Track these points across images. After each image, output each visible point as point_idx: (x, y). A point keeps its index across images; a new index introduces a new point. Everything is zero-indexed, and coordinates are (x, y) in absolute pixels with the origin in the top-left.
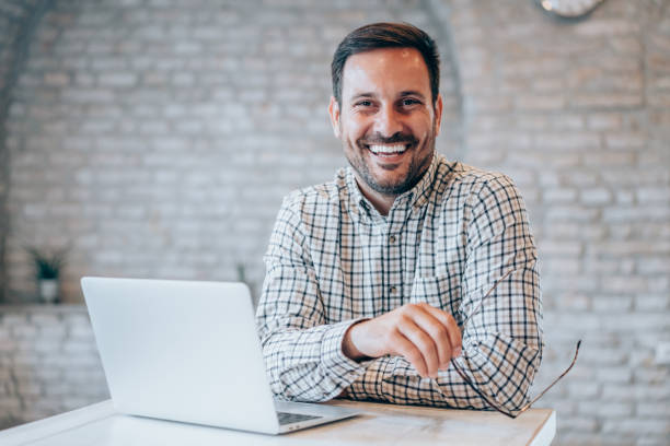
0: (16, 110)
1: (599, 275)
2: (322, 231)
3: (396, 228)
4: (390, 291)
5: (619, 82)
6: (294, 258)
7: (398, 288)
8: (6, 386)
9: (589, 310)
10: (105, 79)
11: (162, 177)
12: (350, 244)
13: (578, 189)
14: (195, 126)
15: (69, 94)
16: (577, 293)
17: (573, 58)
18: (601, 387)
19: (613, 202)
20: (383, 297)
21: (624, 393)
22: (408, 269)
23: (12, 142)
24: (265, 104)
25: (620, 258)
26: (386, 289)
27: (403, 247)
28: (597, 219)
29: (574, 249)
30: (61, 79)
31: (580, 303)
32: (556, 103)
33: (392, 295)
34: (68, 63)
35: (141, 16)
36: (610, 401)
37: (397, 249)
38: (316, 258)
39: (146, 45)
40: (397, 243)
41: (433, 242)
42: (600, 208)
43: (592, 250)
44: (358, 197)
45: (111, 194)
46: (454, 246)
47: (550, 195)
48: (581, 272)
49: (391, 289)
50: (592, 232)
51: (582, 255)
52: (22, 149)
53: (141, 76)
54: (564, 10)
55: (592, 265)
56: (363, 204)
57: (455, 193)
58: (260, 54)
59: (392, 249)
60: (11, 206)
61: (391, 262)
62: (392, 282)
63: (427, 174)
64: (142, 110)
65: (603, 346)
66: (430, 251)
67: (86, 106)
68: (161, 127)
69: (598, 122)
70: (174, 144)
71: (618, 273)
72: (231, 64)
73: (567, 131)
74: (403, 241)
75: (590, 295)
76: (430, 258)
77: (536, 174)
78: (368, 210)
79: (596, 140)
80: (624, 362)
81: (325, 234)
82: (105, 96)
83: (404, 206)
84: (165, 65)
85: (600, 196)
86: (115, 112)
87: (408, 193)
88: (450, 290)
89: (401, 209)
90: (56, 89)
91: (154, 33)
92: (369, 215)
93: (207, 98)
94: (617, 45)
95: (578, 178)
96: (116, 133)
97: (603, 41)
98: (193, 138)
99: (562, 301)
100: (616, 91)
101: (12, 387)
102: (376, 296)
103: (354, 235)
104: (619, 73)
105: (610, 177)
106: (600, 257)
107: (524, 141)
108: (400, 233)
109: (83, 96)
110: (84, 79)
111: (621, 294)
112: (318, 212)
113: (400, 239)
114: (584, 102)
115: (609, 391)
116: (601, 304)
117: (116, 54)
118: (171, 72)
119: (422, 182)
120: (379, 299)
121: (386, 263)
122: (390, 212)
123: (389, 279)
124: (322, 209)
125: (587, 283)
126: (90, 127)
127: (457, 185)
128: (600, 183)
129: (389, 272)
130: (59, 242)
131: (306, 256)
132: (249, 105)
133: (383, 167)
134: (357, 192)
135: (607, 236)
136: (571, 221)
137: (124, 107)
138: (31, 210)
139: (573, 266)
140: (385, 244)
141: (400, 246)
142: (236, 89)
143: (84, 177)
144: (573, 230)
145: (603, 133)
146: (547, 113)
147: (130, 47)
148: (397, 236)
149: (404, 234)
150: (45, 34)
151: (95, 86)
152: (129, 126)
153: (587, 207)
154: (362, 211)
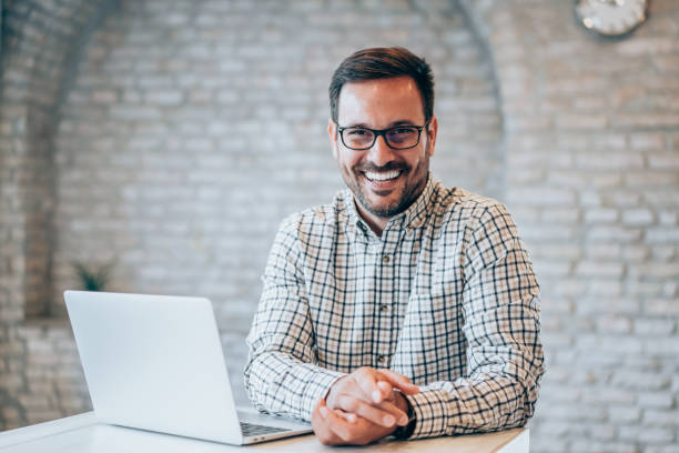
0: (65, 126)
1: (641, 298)
2: (316, 250)
3: (390, 248)
4: (381, 310)
5: (662, 101)
6: (288, 277)
7: (390, 307)
8: (50, 400)
9: (631, 332)
10: (152, 97)
11: (206, 193)
12: (344, 264)
13: (621, 210)
14: (238, 144)
15: (117, 112)
16: (619, 315)
17: (616, 77)
18: (642, 412)
19: (656, 223)
20: (374, 316)
21: (665, 418)
22: (401, 288)
23: (60, 158)
24: (307, 122)
25: (663, 280)
26: (377, 307)
27: (397, 268)
28: (640, 240)
29: (617, 270)
30: (108, 97)
31: (622, 325)
32: (599, 122)
33: (383, 314)
34: (116, 81)
35: (188, 35)
36: (651, 426)
37: (391, 269)
38: (308, 276)
39: (192, 63)
40: (391, 263)
41: (431, 263)
42: (642, 230)
43: (634, 272)
44: (355, 218)
45: (157, 210)
46: (452, 266)
47: (591, 216)
48: (623, 294)
49: (383, 307)
50: (635, 254)
51: (624, 277)
52: (71, 164)
53: (187, 93)
54: (606, 29)
55: (633, 287)
56: (360, 225)
57: (456, 216)
58: (304, 73)
59: (384, 269)
60: (58, 222)
61: (384, 282)
62: (383, 301)
63: (421, 197)
64: (188, 128)
65: (645, 369)
66: (427, 272)
67: (133, 124)
68: (205, 145)
69: (641, 142)
70: (218, 161)
71: (660, 295)
72: (274, 83)
73: (609, 150)
74: (397, 262)
75: (631, 318)
76: (427, 278)
77: (577, 193)
78: (365, 231)
79: (639, 161)
80: (666, 386)
81: (318, 253)
82: (151, 113)
83: (398, 227)
84: (210, 83)
85: (643, 216)
86: (161, 129)
87: (401, 215)
88: (445, 309)
89: (394, 230)
90: (104, 107)
91: (200, 51)
92: (366, 235)
93: (250, 116)
94: (661, 64)
95: (620, 198)
96: (161, 149)
97: (645, 60)
98: (236, 155)
99: (603, 323)
100: (659, 110)
101: (55, 400)
102: (367, 313)
103: (348, 255)
104: (662, 92)
105: (652, 197)
106: (642, 279)
107: (565, 160)
108: (394, 254)
109: (130, 113)
110: (132, 97)
111: (663, 317)
112: (313, 232)
113: (394, 260)
114: (627, 121)
115: (650, 416)
116: (642, 327)
117: (162, 72)
118: (216, 91)
119: (415, 205)
120: (369, 316)
121: (378, 282)
122: (384, 233)
123: (380, 298)
124: (317, 230)
125: (629, 305)
126: (135, 143)
127: (457, 208)
128: (642, 203)
129: (381, 291)
130: (104, 257)
131: (299, 275)
132: (291, 123)
133: (377, 193)
134: (354, 213)
135: (649, 257)
136: (612, 241)
137: (170, 124)
138: (78, 226)
139: (614, 288)
140: (379, 263)
141: (394, 266)
142: (280, 107)
143: (130, 193)
144: (614, 251)
145: (645, 153)
146: (588, 132)
147: (176, 65)
148: (391, 257)
149: (398, 255)
150: (94, 52)
151: (142, 103)
152: (174, 143)
153: (629, 227)
154: (360, 231)
